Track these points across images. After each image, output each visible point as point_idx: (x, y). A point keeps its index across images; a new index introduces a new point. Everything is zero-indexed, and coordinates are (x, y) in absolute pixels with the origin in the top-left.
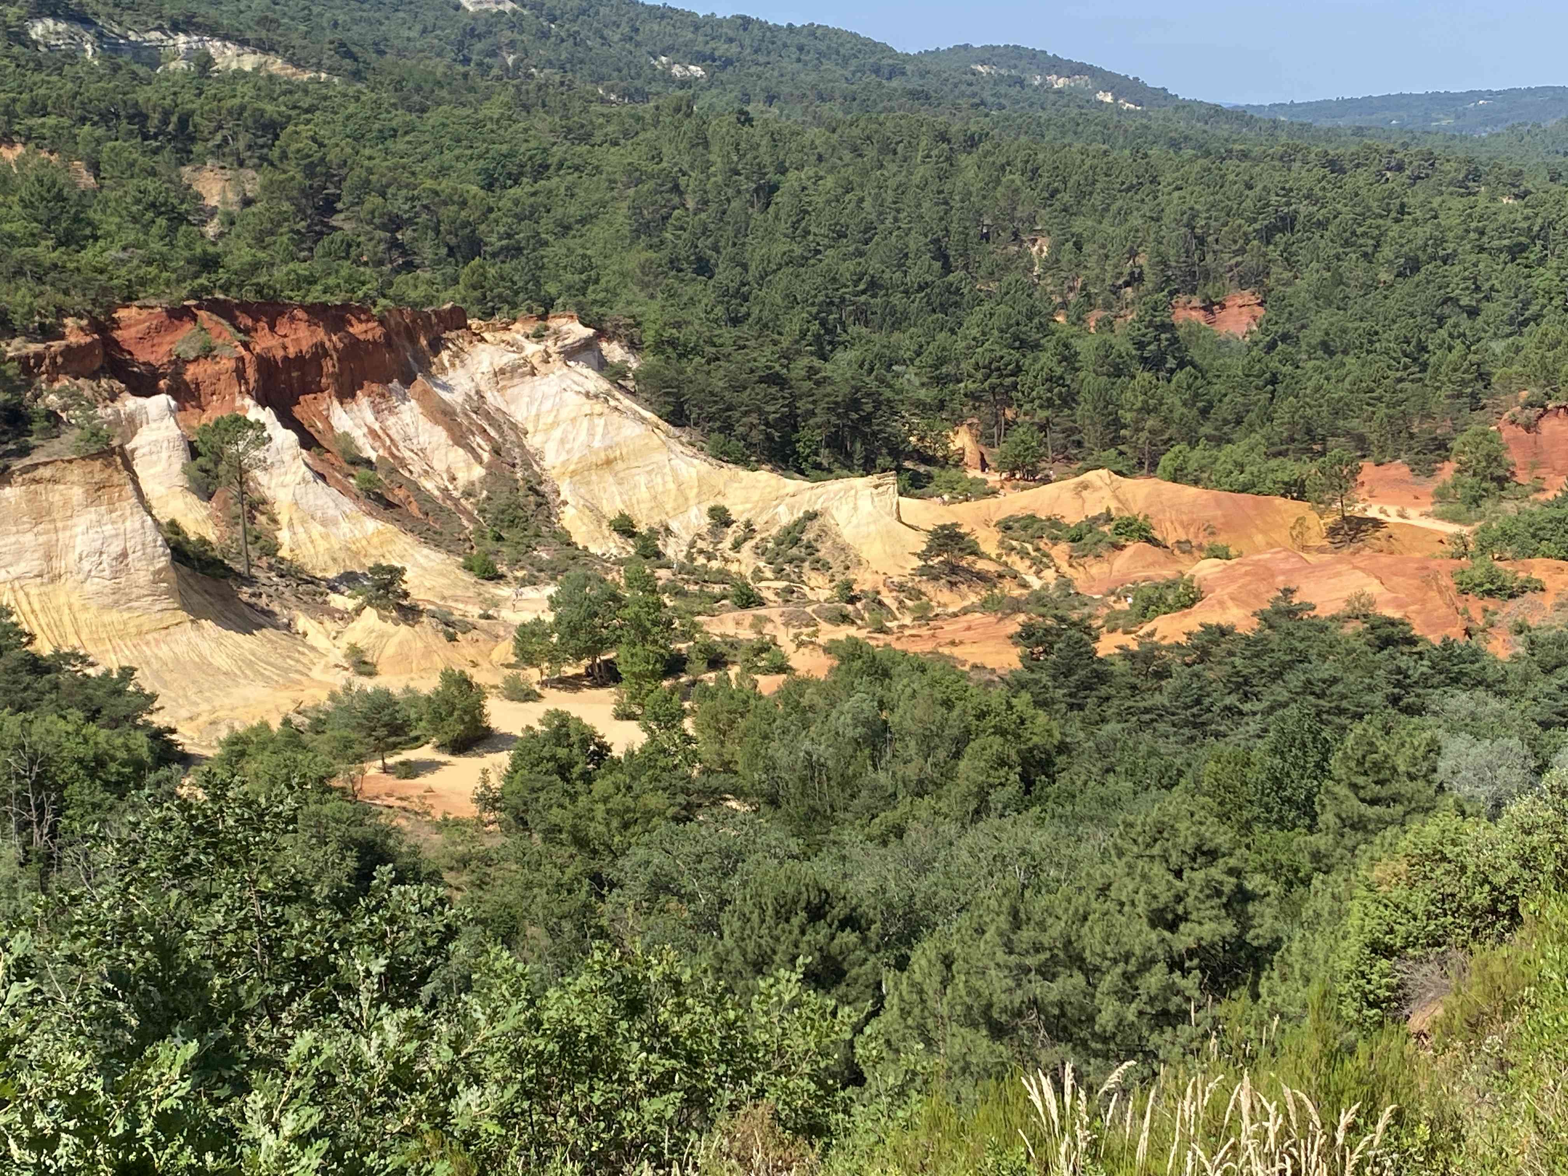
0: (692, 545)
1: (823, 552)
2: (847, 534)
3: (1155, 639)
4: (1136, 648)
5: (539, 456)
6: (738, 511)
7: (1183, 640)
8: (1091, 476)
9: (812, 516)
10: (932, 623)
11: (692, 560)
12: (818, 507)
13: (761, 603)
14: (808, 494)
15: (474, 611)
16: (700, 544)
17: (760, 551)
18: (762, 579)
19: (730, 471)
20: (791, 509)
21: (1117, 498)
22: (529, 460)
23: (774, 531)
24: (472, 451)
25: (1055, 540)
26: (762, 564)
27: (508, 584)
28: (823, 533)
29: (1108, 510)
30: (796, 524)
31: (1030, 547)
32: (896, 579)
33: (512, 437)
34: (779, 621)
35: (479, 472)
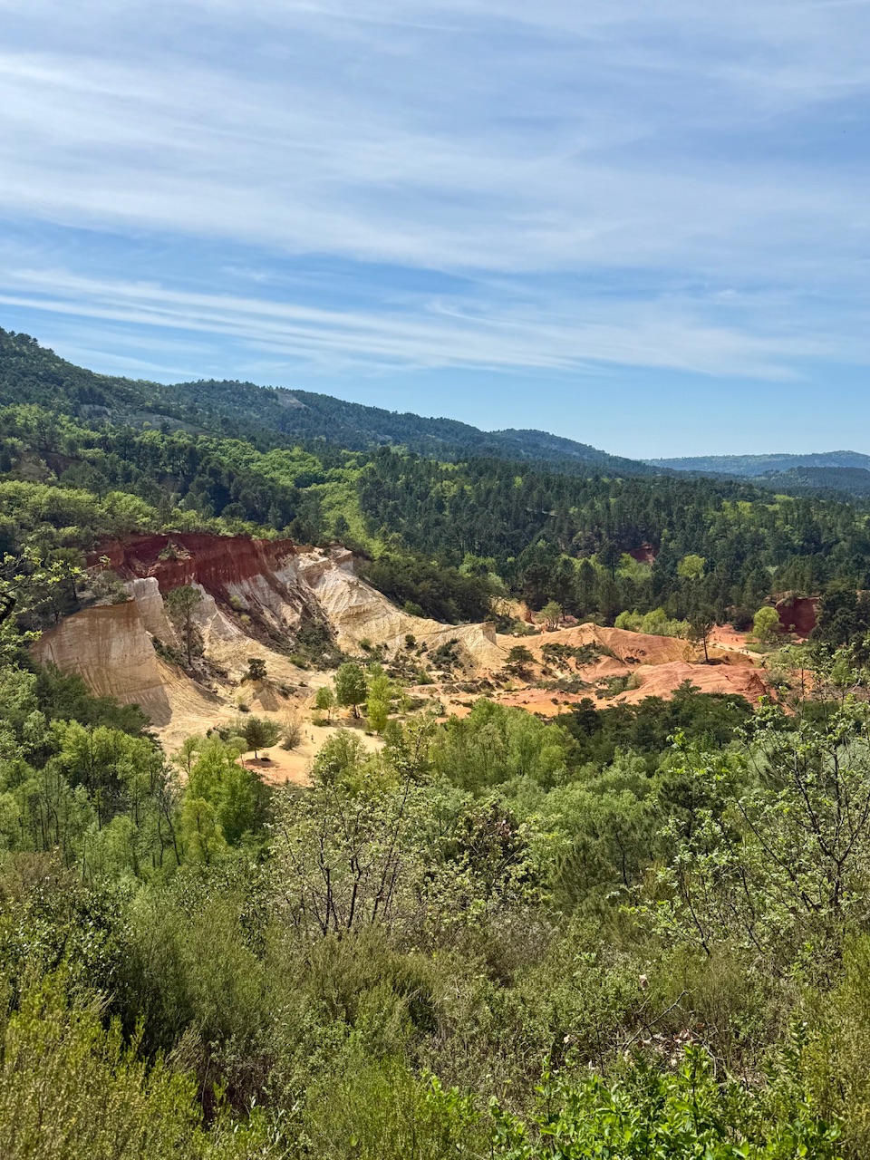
0: (397, 654)
1: (461, 658)
2: (471, 649)
5: (324, 610)
8: (585, 626)
9: (454, 642)
10: (514, 693)
11: (398, 661)
12: (457, 637)
13: (432, 682)
14: (452, 631)
15: (296, 684)
16: (401, 653)
17: (430, 657)
18: (431, 670)
19: (414, 619)
20: (445, 638)
21: (598, 636)
22: (321, 612)
23: (436, 648)
24: (293, 606)
25: (569, 655)
26: (431, 663)
27: (311, 670)
28: (461, 650)
29: (594, 641)
30: (447, 645)
31: (557, 659)
32: (495, 672)
33: (313, 600)
34: (440, 691)
35: (297, 616)
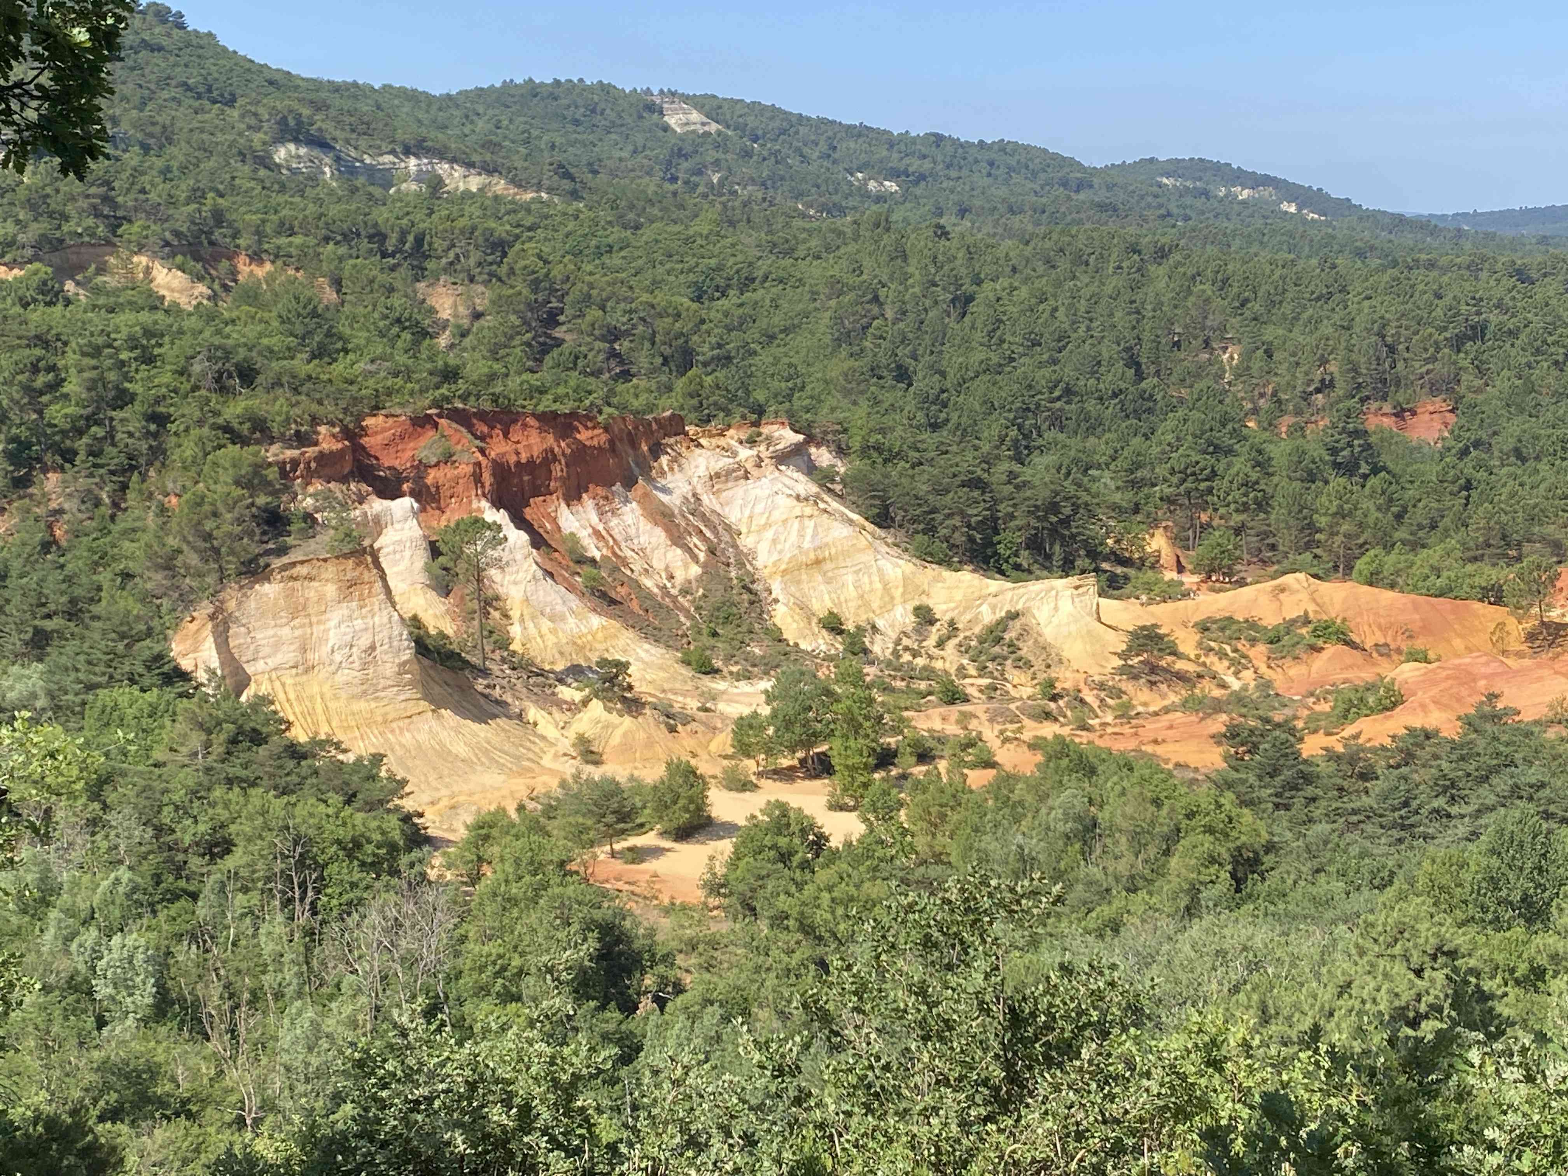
0: (898, 642)
1: (1026, 650)
2: (1049, 633)
3: (1360, 741)
4: (1342, 750)
5: (752, 555)
6: (942, 609)
7: (1387, 742)
8: (1289, 579)
9: (1014, 616)
10: (1134, 722)
11: (899, 657)
12: (1019, 607)
13: (966, 700)
14: (1009, 594)
15: (693, 704)
16: (906, 642)
17: (964, 649)
18: (966, 677)
19: (933, 570)
20: (993, 608)
21: (1314, 600)
22: (743, 559)
23: (977, 630)
24: (689, 550)
25: (1253, 641)
26: (965, 662)
27: (724, 678)
28: (1025, 631)
29: (1306, 613)
30: (998, 623)
31: (1228, 649)
32: (1097, 678)
33: (726, 537)
34: (984, 717)
35: (695, 570)
